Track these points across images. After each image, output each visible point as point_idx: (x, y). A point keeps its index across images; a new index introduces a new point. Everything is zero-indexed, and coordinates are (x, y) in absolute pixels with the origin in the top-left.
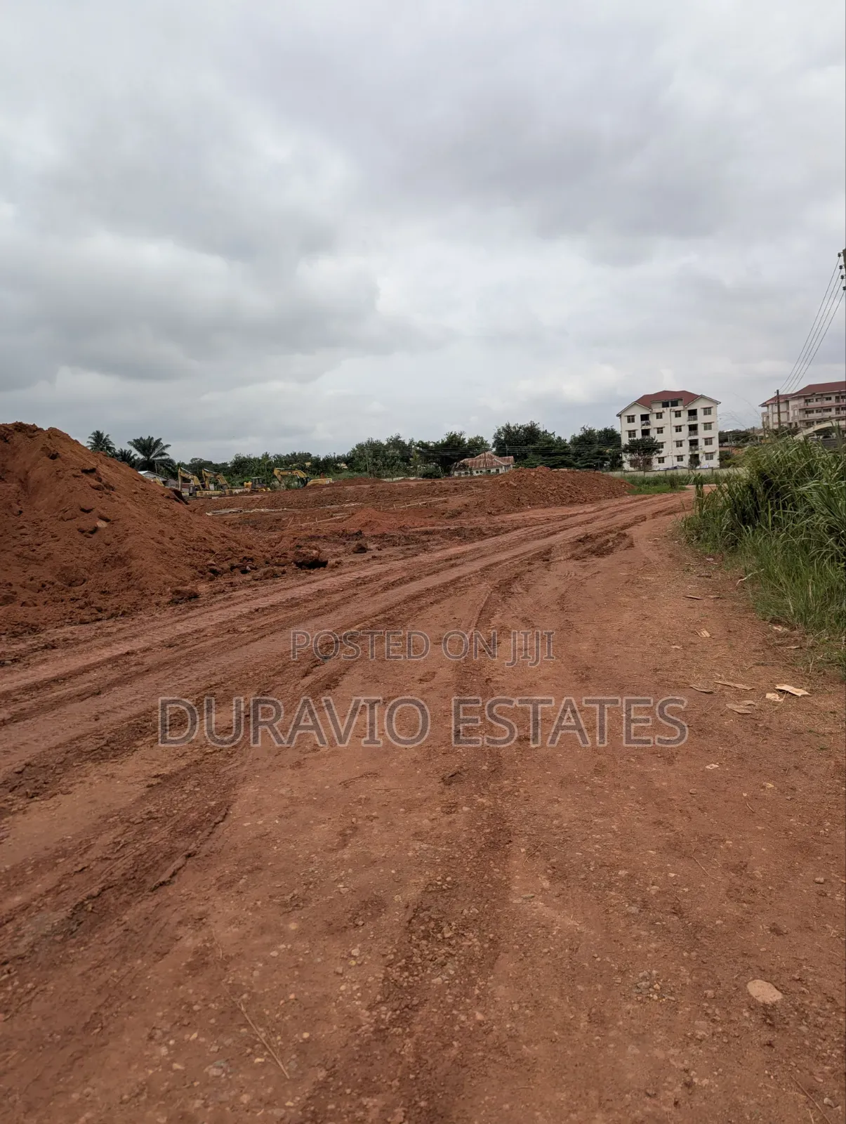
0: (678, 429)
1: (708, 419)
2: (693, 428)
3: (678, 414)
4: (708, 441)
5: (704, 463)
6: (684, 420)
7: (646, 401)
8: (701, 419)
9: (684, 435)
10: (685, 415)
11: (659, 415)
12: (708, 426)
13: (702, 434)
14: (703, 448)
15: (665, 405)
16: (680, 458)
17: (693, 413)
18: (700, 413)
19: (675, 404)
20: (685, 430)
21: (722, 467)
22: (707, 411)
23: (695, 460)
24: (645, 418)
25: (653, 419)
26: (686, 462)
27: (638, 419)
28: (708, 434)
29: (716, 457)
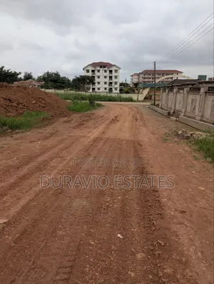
0: (105, 77)
1: (116, 74)
2: (111, 77)
3: (105, 71)
4: (116, 83)
5: (114, 91)
6: (107, 74)
7: (94, 65)
8: (114, 74)
9: (107, 80)
10: (108, 72)
11: (99, 71)
12: (116, 77)
13: (114, 80)
14: (114, 86)
15: (101, 67)
16: (106, 89)
17: (111, 71)
18: (113, 72)
19: (104, 67)
20: (108, 78)
21: (120, 93)
22: (116, 71)
23: (111, 90)
24: (93, 71)
25: (96, 72)
26: (107, 90)
27: (90, 71)
28: (116, 80)
29: (118, 89)
